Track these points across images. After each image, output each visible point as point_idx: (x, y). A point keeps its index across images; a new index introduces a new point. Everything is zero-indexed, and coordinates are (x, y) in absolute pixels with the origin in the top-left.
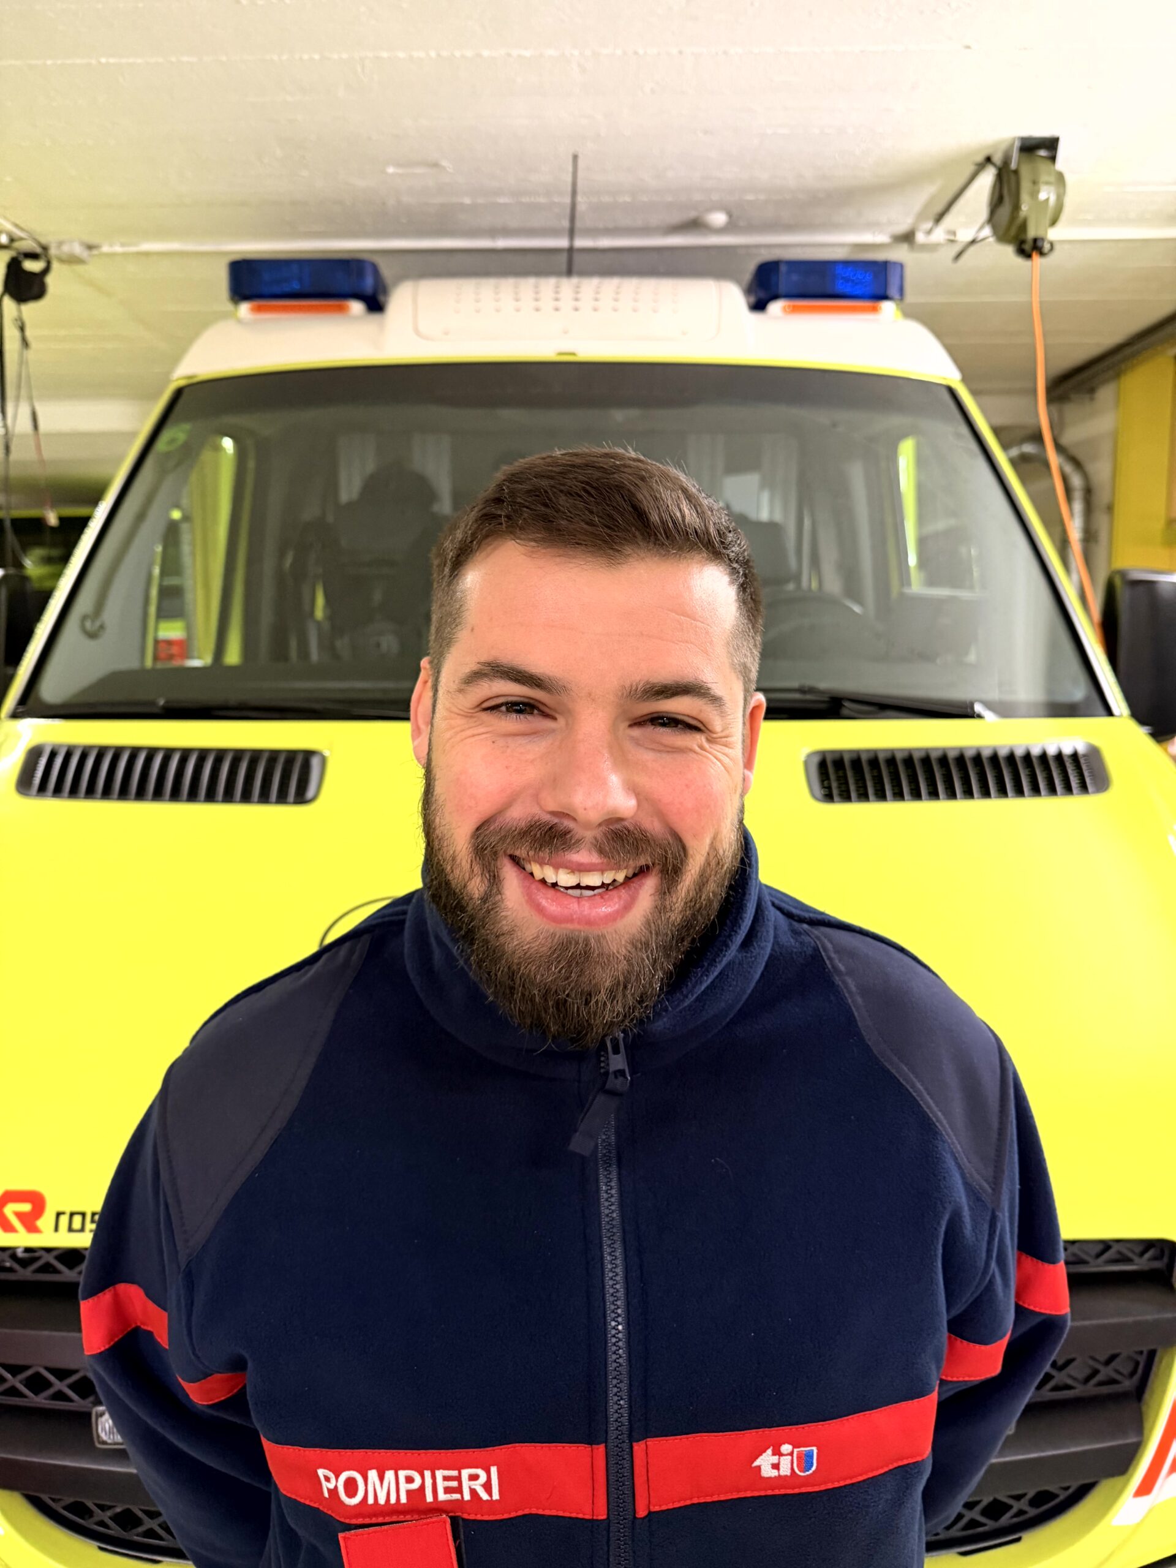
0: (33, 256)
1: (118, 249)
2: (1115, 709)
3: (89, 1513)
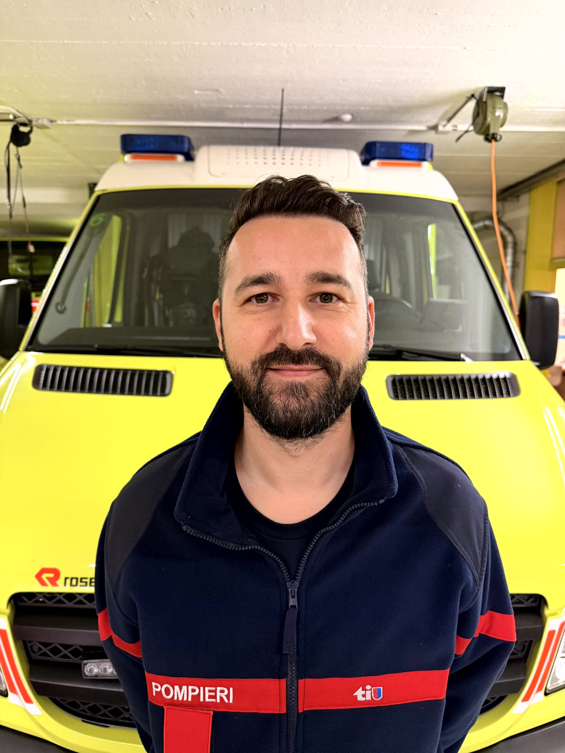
0: (25, 125)
1: (65, 122)
2: (524, 357)
3: (77, 706)
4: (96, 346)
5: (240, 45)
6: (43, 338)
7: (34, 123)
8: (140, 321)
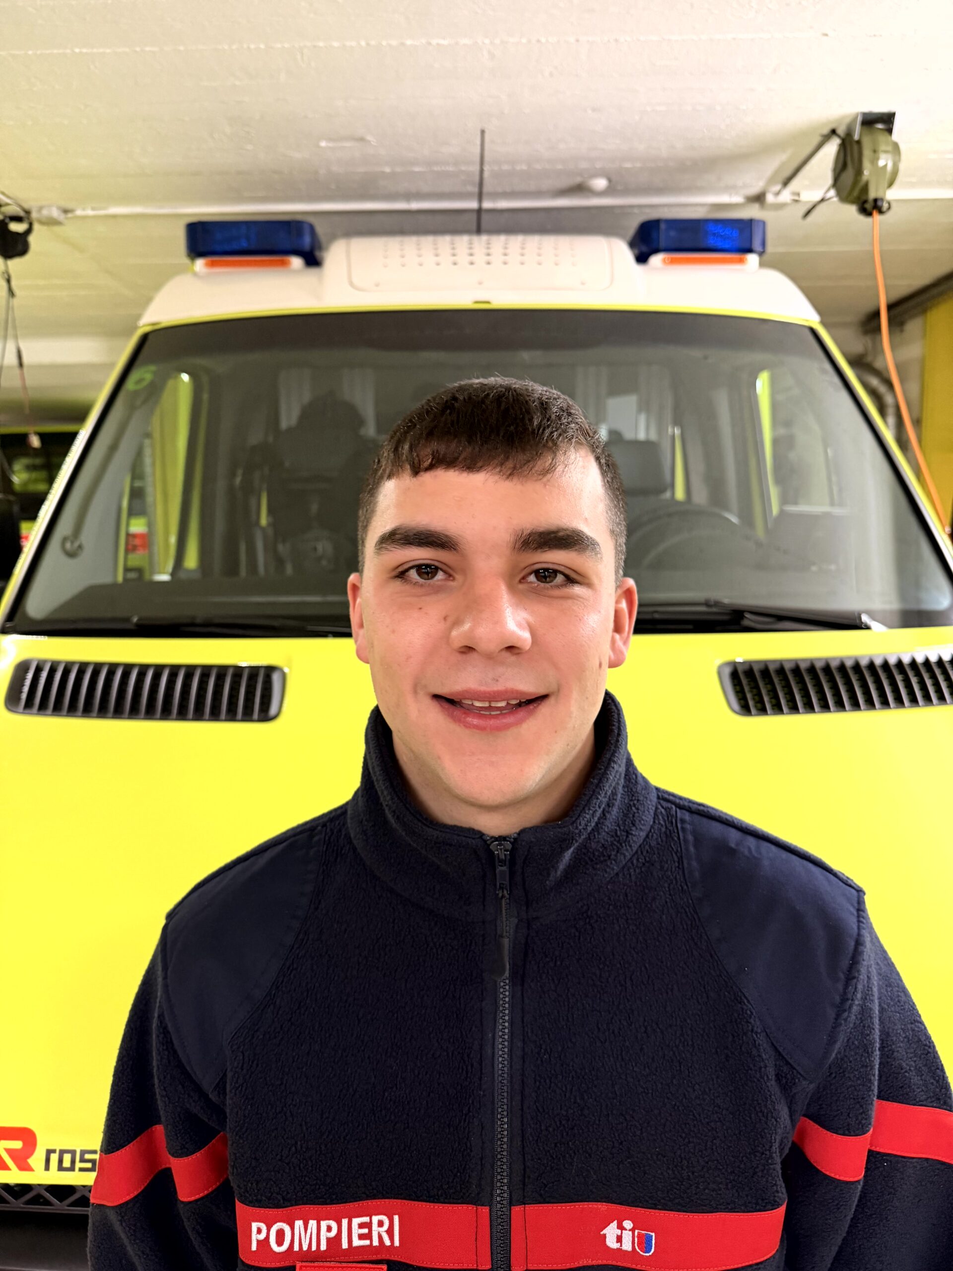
0: (18, 219)
1: (90, 212)
4: (135, 619)
5: (403, 44)
6: (35, 607)
7: (34, 215)
8: (232, 568)
